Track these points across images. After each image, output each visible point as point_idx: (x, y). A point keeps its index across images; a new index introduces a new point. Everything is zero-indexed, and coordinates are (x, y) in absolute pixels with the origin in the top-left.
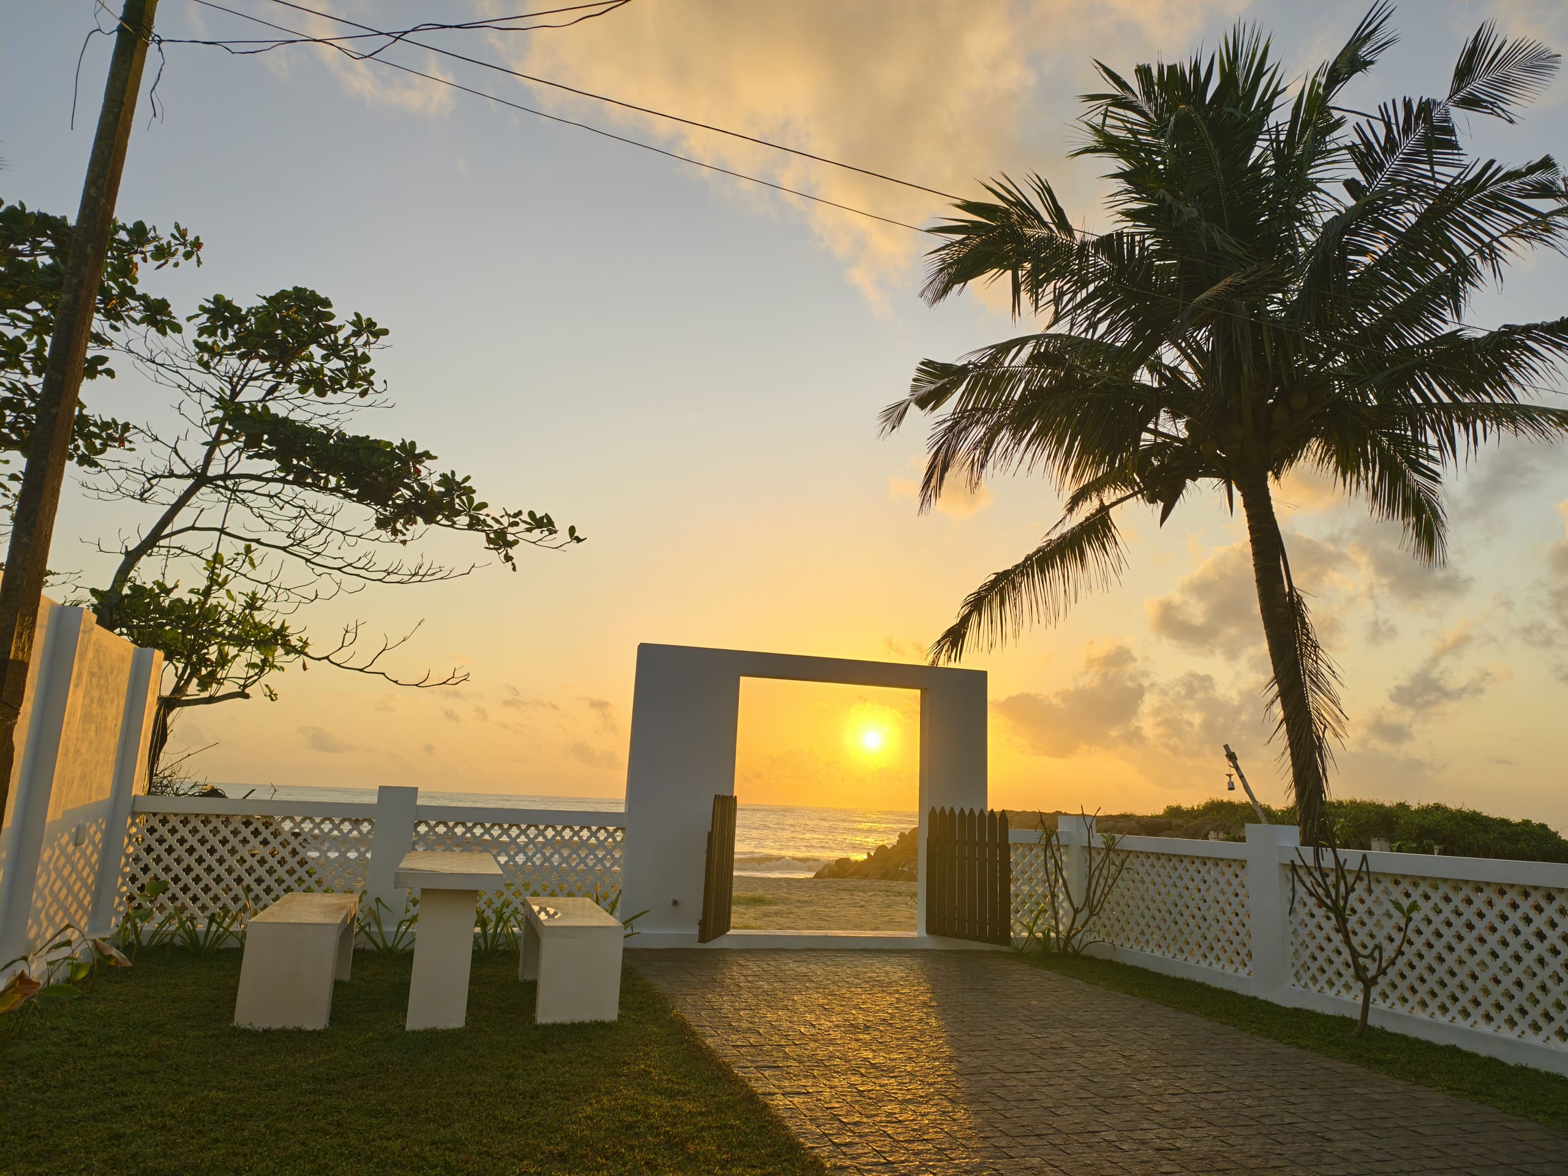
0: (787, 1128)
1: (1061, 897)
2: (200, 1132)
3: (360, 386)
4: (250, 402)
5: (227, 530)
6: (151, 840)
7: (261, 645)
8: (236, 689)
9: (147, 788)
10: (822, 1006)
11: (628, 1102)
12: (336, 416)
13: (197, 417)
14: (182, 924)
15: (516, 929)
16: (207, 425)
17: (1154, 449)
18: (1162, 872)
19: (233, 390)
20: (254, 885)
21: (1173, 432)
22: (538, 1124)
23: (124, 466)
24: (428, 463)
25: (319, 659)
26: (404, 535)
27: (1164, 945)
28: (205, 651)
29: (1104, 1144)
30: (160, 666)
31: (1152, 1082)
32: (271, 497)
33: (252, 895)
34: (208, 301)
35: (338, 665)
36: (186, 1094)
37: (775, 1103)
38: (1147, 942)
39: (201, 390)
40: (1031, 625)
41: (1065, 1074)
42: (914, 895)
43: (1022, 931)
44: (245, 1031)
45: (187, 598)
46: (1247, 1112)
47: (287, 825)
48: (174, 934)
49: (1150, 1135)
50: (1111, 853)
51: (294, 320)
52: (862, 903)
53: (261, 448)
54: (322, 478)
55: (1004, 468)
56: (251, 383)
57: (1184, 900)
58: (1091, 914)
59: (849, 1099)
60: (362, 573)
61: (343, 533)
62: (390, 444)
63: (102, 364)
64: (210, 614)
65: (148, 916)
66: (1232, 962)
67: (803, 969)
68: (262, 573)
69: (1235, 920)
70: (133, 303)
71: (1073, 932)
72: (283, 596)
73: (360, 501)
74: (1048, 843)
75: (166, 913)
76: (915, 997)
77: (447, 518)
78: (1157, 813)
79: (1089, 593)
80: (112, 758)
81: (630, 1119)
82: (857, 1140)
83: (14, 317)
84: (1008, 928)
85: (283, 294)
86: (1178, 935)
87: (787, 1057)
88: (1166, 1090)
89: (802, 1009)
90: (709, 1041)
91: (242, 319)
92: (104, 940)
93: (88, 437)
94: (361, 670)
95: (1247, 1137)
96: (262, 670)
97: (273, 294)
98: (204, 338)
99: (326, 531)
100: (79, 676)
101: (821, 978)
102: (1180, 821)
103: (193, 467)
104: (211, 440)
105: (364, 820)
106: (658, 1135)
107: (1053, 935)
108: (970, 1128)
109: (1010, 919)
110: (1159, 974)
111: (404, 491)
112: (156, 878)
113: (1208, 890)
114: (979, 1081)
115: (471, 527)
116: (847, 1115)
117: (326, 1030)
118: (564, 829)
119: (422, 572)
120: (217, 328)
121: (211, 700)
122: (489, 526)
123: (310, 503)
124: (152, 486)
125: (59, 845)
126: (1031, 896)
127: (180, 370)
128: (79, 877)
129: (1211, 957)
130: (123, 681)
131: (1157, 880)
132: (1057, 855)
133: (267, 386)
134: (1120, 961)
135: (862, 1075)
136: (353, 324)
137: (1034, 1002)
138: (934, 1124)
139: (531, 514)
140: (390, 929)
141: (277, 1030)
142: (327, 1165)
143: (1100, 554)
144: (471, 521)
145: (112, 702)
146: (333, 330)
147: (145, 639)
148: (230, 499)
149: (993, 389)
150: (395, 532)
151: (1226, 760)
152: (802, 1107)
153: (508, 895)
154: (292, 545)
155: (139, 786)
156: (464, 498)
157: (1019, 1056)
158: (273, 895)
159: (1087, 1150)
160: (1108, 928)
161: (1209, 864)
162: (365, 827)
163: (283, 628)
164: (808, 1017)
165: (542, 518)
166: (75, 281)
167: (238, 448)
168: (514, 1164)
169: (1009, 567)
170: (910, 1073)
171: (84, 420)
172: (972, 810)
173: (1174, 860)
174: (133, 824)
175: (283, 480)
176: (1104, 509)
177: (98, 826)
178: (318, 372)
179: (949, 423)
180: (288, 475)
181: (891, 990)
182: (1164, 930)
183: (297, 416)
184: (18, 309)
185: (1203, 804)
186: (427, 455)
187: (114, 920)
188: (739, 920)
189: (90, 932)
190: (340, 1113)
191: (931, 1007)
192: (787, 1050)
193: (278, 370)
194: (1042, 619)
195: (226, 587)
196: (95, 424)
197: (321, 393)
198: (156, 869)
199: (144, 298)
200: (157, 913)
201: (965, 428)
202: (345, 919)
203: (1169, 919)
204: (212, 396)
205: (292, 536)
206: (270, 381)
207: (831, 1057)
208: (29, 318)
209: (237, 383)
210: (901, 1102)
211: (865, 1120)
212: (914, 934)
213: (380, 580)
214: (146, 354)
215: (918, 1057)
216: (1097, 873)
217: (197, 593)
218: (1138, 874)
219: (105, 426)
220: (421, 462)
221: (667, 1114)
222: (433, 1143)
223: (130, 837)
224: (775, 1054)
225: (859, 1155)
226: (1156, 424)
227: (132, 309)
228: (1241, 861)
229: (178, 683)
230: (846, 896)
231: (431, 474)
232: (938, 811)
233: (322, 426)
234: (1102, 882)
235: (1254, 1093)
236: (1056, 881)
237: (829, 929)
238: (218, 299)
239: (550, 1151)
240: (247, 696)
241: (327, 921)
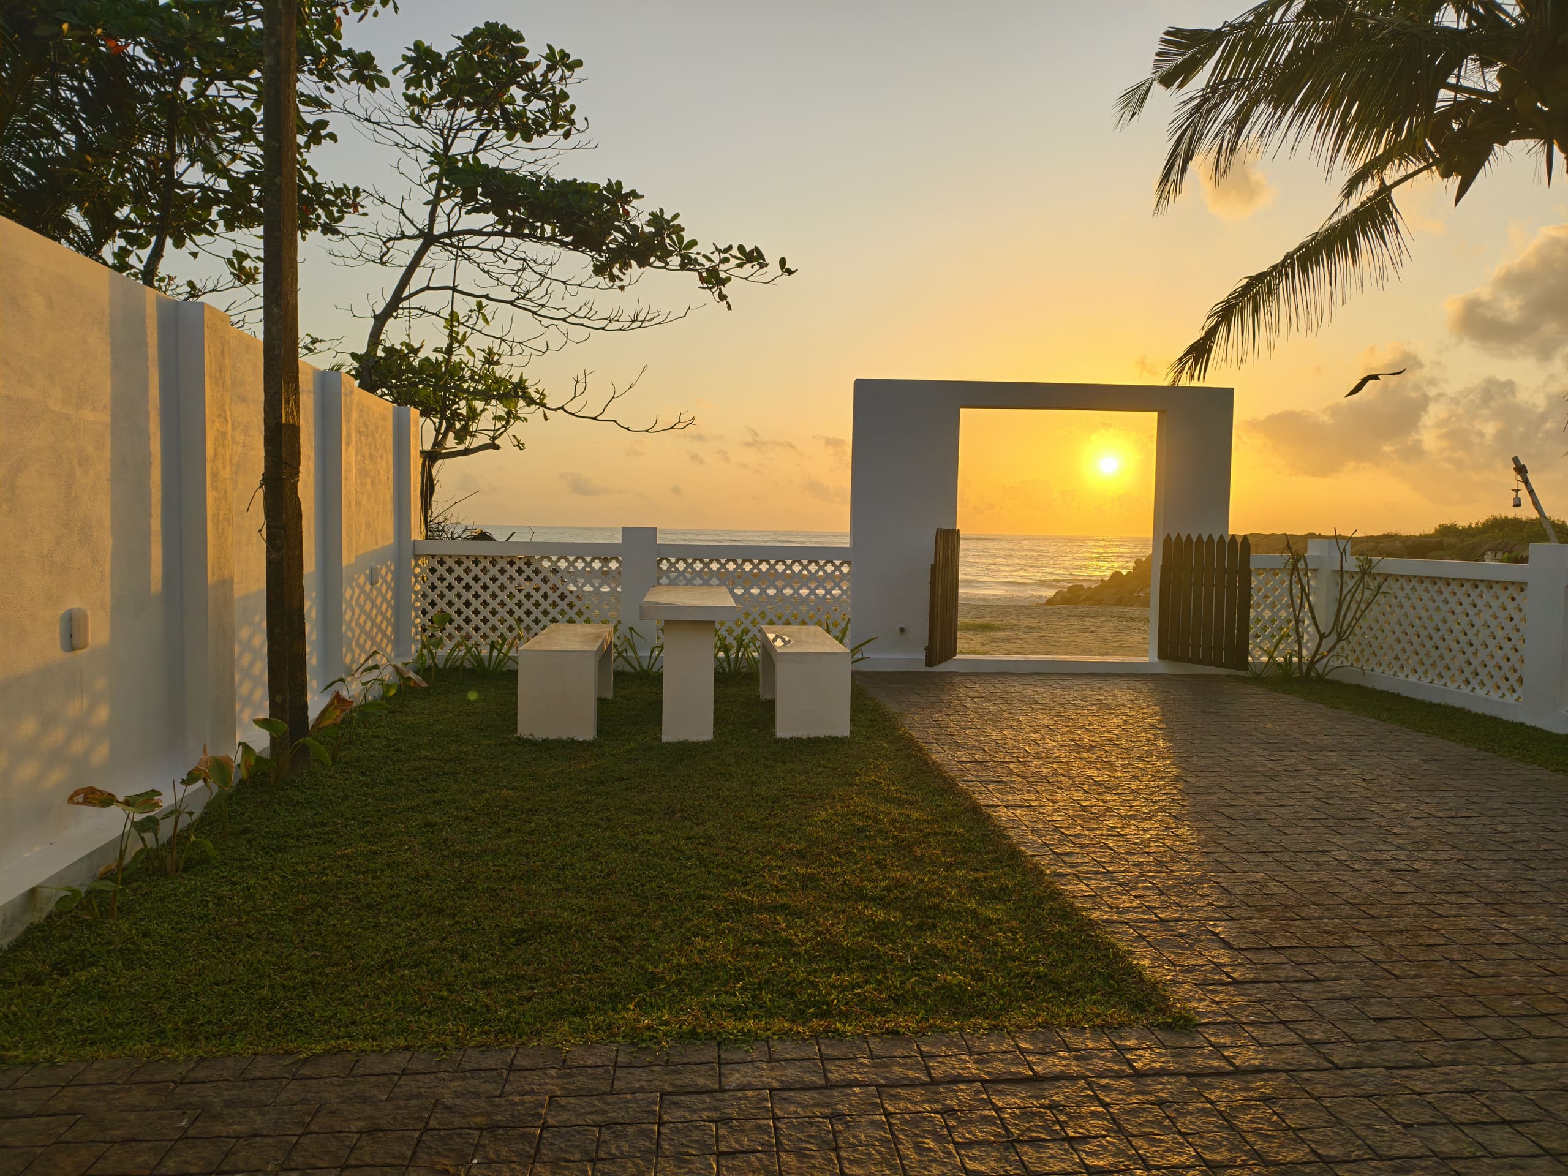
0: (1009, 837)
1: (1307, 622)
2: (496, 823)
3: (563, 126)
4: (461, 155)
5: (458, 288)
6: (434, 578)
7: (502, 398)
8: (487, 441)
9: (424, 533)
10: (1047, 726)
11: (859, 809)
12: (543, 162)
13: (415, 173)
14: (469, 650)
15: (755, 654)
16: (426, 182)
17: (1456, 111)
18: (1425, 596)
19: (445, 143)
20: (524, 617)
21: (1480, 86)
22: (779, 825)
23: (362, 231)
24: (635, 202)
25: (555, 410)
26: (621, 280)
27: (1421, 669)
28: (456, 406)
29: (1335, 863)
30: (417, 423)
31: (1393, 806)
32: (494, 251)
33: (523, 625)
34: (409, 49)
35: (573, 415)
36: (483, 791)
37: (999, 814)
38: (1402, 667)
39: (416, 147)
40: (1289, 334)
41: (1298, 795)
42: (1147, 621)
43: (1261, 656)
44: (527, 740)
45: (433, 356)
46: (1498, 838)
47: (546, 564)
48: (463, 659)
49: (1385, 856)
50: (1366, 577)
51: (491, 60)
52: (1093, 629)
53: (477, 201)
54: (538, 227)
55: (1261, 150)
56: (460, 134)
57: (1448, 625)
58: (1339, 639)
59: (1071, 813)
60: (586, 322)
61: (564, 283)
62: (597, 185)
63: (324, 128)
64: (454, 371)
65: (439, 643)
66: (1499, 688)
67: (1030, 692)
68: (494, 329)
69: (1507, 645)
70: (341, 60)
71: (1318, 657)
72: (517, 349)
73: (576, 249)
74: (1295, 568)
75: (455, 641)
76: (1144, 719)
77: (659, 258)
78: (1427, 532)
79: (1360, 291)
80: (390, 507)
81: (861, 823)
82: (1078, 850)
83: (241, 89)
84: (1247, 653)
85: (477, 32)
86: (1438, 660)
87: (1011, 773)
88: (1408, 813)
89: (1027, 729)
90: (935, 756)
91: (443, 66)
92: (405, 664)
93: (326, 205)
94: (595, 419)
95: (1495, 862)
96: (508, 423)
97: (467, 33)
98: (412, 91)
99: (546, 282)
100: (349, 435)
101: (1047, 700)
102: (1454, 540)
103: (420, 227)
104: (432, 198)
105: (612, 558)
106: (887, 838)
107: (1295, 659)
108: (1192, 844)
109: (1248, 644)
110: (1412, 699)
111: (616, 234)
112: (442, 611)
113: (1478, 614)
114: (1205, 800)
115: (683, 267)
116: (1069, 827)
117: (595, 740)
118: (793, 563)
119: (641, 318)
120: (421, 77)
121: (467, 452)
122: (700, 264)
123: (531, 255)
124: (389, 249)
125: (358, 585)
126: (1273, 621)
127: (394, 127)
128: (379, 611)
129: (1474, 683)
130: (387, 437)
131: (1418, 604)
132: (1304, 580)
133: (476, 135)
134: (1370, 686)
135: (1086, 792)
136: (546, 58)
137: (1270, 726)
138: (1156, 838)
139: (741, 248)
140: (644, 654)
141: (554, 740)
142: (599, 854)
143: (1376, 244)
144: (682, 261)
145: (382, 457)
146: (529, 67)
147: (404, 397)
148: (457, 256)
149: (1253, 55)
150: (613, 278)
151: (1514, 473)
152: (1024, 819)
153: (747, 624)
154: (518, 299)
155: (417, 533)
156: (674, 236)
157: (1249, 777)
158: (541, 625)
159: (1315, 868)
160: (1358, 653)
161: (1482, 587)
162: (614, 565)
163: (522, 381)
164: (1033, 736)
165: (752, 252)
166: (273, 41)
167: (457, 204)
168: (758, 858)
169: (1265, 269)
170: (1134, 791)
171: (317, 188)
172: (1210, 537)
173: (1440, 584)
174: (417, 565)
175: (502, 233)
176: (1385, 190)
177: (388, 568)
178: (521, 115)
179: (1197, 101)
180: (506, 227)
181: (1119, 712)
182: (1422, 655)
183: (507, 165)
184: (242, 79)
185: (1483, 521)
186: (634, 194)
187: (413, 647)
188: (966, 646)
189: (397, 656)
190: (608, 810)
191: (1160, 729)
192: (1011, 766)
193: (484, 117)
194: (1303, 328)
195: (466, 344)
196: (330, 192)
197: (527, 138)
198: (442, 604)
199: (349, 53)
200: (446, 641)
201: (1216, 106)
202: (602, 646)
203: (1429, 644)
204: (427, 152)
205: (516, 289)
206: (478, 130)
207: (1055, 774)
208: (254, 87)
209: (447, 134)
210: (1124, 818)
211: (1086, 833)
212: (1146, 659)
213: (603, 328)
214: (362, 114)
215: (1143, 776)
216: (1348, 598)
217: (441, 352)
218: (1396, 598)
219: (338, 192)
220: (628, 202)
221: (895, 821)
222: (688, 838)
223: (416, 576)
224: (1000, 770)
225: (1079, 864)
226: (1458, 77)
227: (342, 67)
228: (1520, 583)
229: (437, 437)
230: (1077, 623)
231: (640, 214)
232: (1173, 538)
233: (532, 173)
234: (1354, 606)
235: (1508, 819)
236: (1302, 606)
237: (1057, 653)
238: (418, 46)
239: (790, 849)
240: (497, 447)
241: (585, 648)
